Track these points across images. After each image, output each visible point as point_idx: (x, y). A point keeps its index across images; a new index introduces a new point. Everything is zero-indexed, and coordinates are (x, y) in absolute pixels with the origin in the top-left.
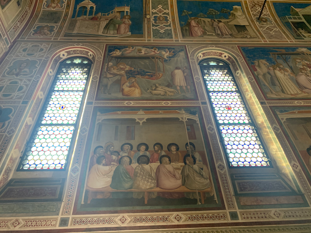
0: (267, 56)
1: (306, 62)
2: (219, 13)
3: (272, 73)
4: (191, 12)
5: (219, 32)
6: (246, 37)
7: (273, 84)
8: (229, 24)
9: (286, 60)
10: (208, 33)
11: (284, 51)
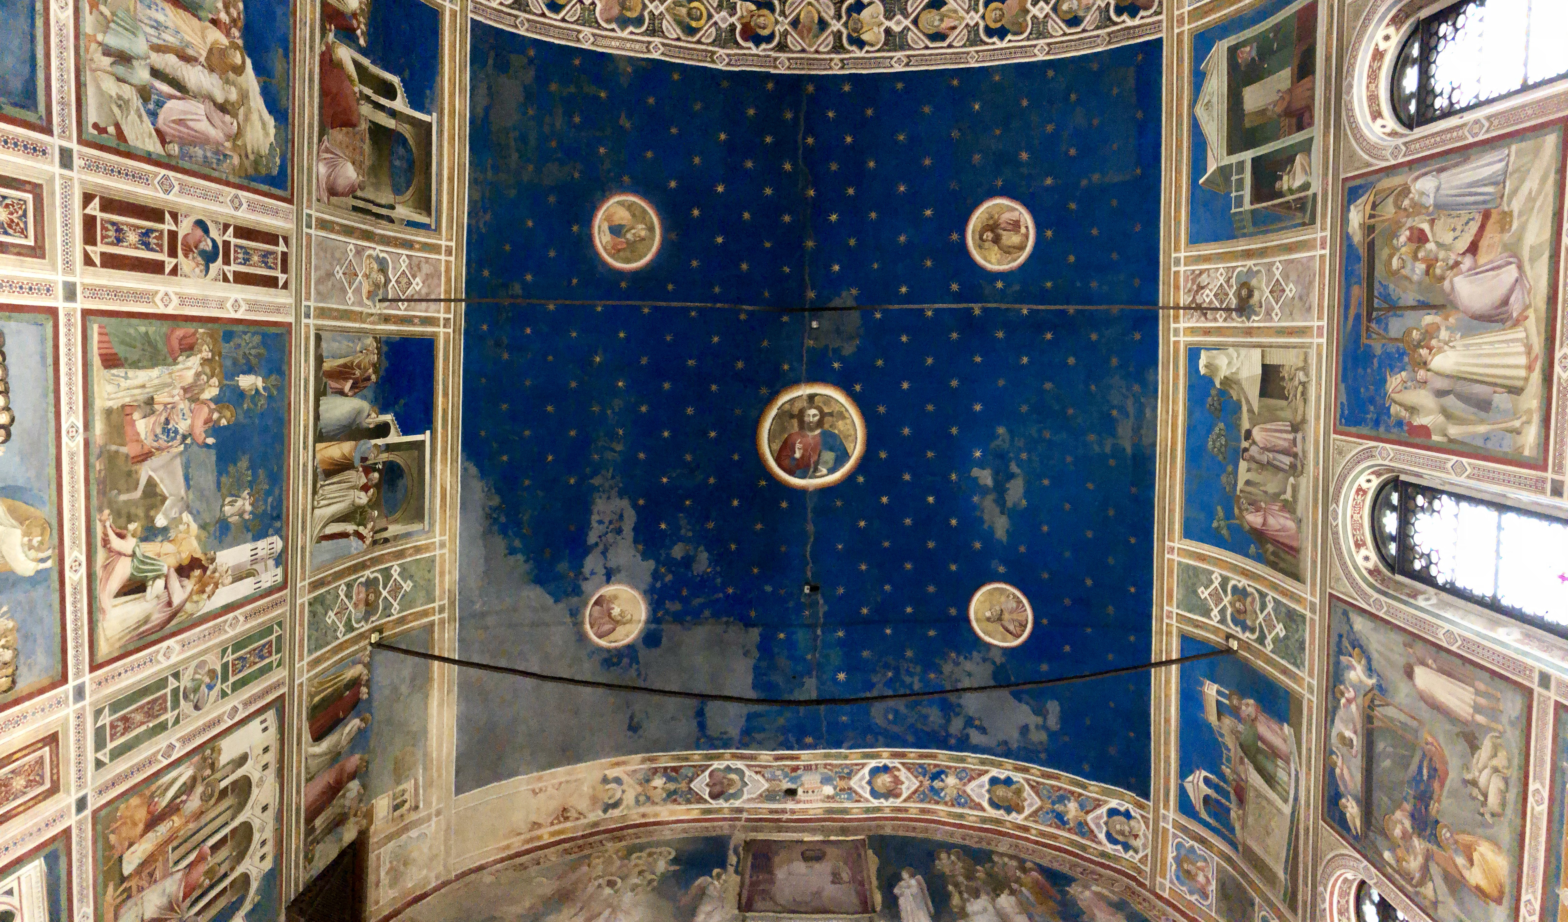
0: (1375, 361)
1: (1403, 239)
2: (1222, 425)
3: (1441, 384)
4: (1219, 508)
5: (1287, 460)
6: (1304, 384)
7: (1484, 405)
8: (1256, 410)
9: (1394, 308)
10: (1288, 496)
11: (1358, 292)
